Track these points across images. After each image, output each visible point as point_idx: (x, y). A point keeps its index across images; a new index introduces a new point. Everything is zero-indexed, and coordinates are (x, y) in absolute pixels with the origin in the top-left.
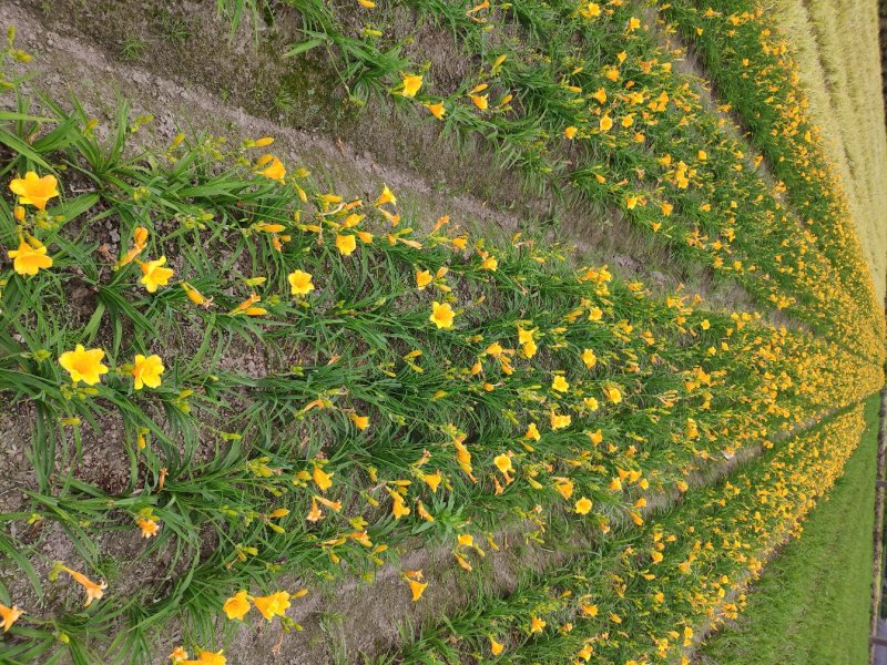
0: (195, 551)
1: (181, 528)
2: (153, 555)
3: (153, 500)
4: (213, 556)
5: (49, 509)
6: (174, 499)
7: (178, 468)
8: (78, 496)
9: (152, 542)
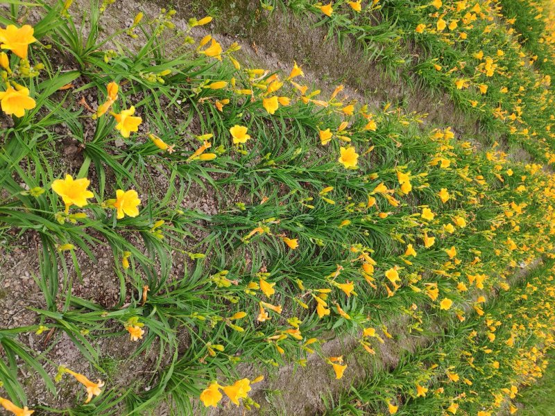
0: (174, 349)
1: (162, 332)
2: (143, 353)
3: (139, 311)
4: (188, 352)
5: (57, 322)
6: (155, 310)
7: (157, 286)
8: (81, 310)
9: (141, 344)
